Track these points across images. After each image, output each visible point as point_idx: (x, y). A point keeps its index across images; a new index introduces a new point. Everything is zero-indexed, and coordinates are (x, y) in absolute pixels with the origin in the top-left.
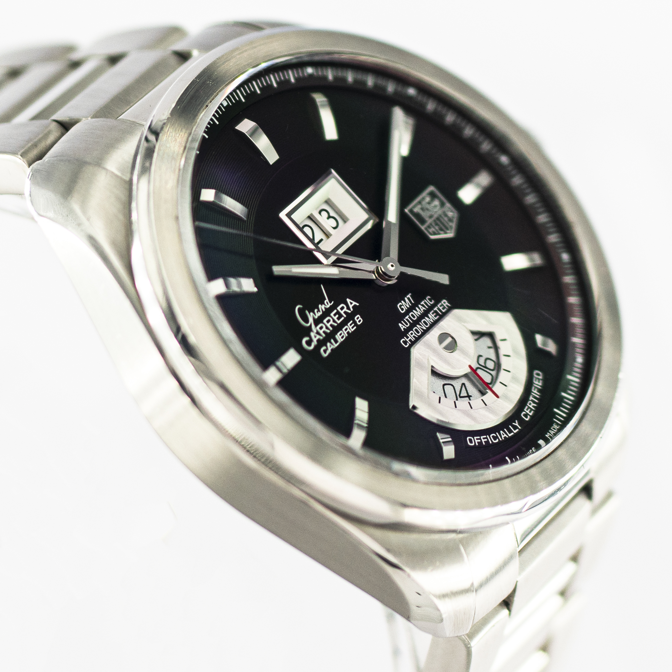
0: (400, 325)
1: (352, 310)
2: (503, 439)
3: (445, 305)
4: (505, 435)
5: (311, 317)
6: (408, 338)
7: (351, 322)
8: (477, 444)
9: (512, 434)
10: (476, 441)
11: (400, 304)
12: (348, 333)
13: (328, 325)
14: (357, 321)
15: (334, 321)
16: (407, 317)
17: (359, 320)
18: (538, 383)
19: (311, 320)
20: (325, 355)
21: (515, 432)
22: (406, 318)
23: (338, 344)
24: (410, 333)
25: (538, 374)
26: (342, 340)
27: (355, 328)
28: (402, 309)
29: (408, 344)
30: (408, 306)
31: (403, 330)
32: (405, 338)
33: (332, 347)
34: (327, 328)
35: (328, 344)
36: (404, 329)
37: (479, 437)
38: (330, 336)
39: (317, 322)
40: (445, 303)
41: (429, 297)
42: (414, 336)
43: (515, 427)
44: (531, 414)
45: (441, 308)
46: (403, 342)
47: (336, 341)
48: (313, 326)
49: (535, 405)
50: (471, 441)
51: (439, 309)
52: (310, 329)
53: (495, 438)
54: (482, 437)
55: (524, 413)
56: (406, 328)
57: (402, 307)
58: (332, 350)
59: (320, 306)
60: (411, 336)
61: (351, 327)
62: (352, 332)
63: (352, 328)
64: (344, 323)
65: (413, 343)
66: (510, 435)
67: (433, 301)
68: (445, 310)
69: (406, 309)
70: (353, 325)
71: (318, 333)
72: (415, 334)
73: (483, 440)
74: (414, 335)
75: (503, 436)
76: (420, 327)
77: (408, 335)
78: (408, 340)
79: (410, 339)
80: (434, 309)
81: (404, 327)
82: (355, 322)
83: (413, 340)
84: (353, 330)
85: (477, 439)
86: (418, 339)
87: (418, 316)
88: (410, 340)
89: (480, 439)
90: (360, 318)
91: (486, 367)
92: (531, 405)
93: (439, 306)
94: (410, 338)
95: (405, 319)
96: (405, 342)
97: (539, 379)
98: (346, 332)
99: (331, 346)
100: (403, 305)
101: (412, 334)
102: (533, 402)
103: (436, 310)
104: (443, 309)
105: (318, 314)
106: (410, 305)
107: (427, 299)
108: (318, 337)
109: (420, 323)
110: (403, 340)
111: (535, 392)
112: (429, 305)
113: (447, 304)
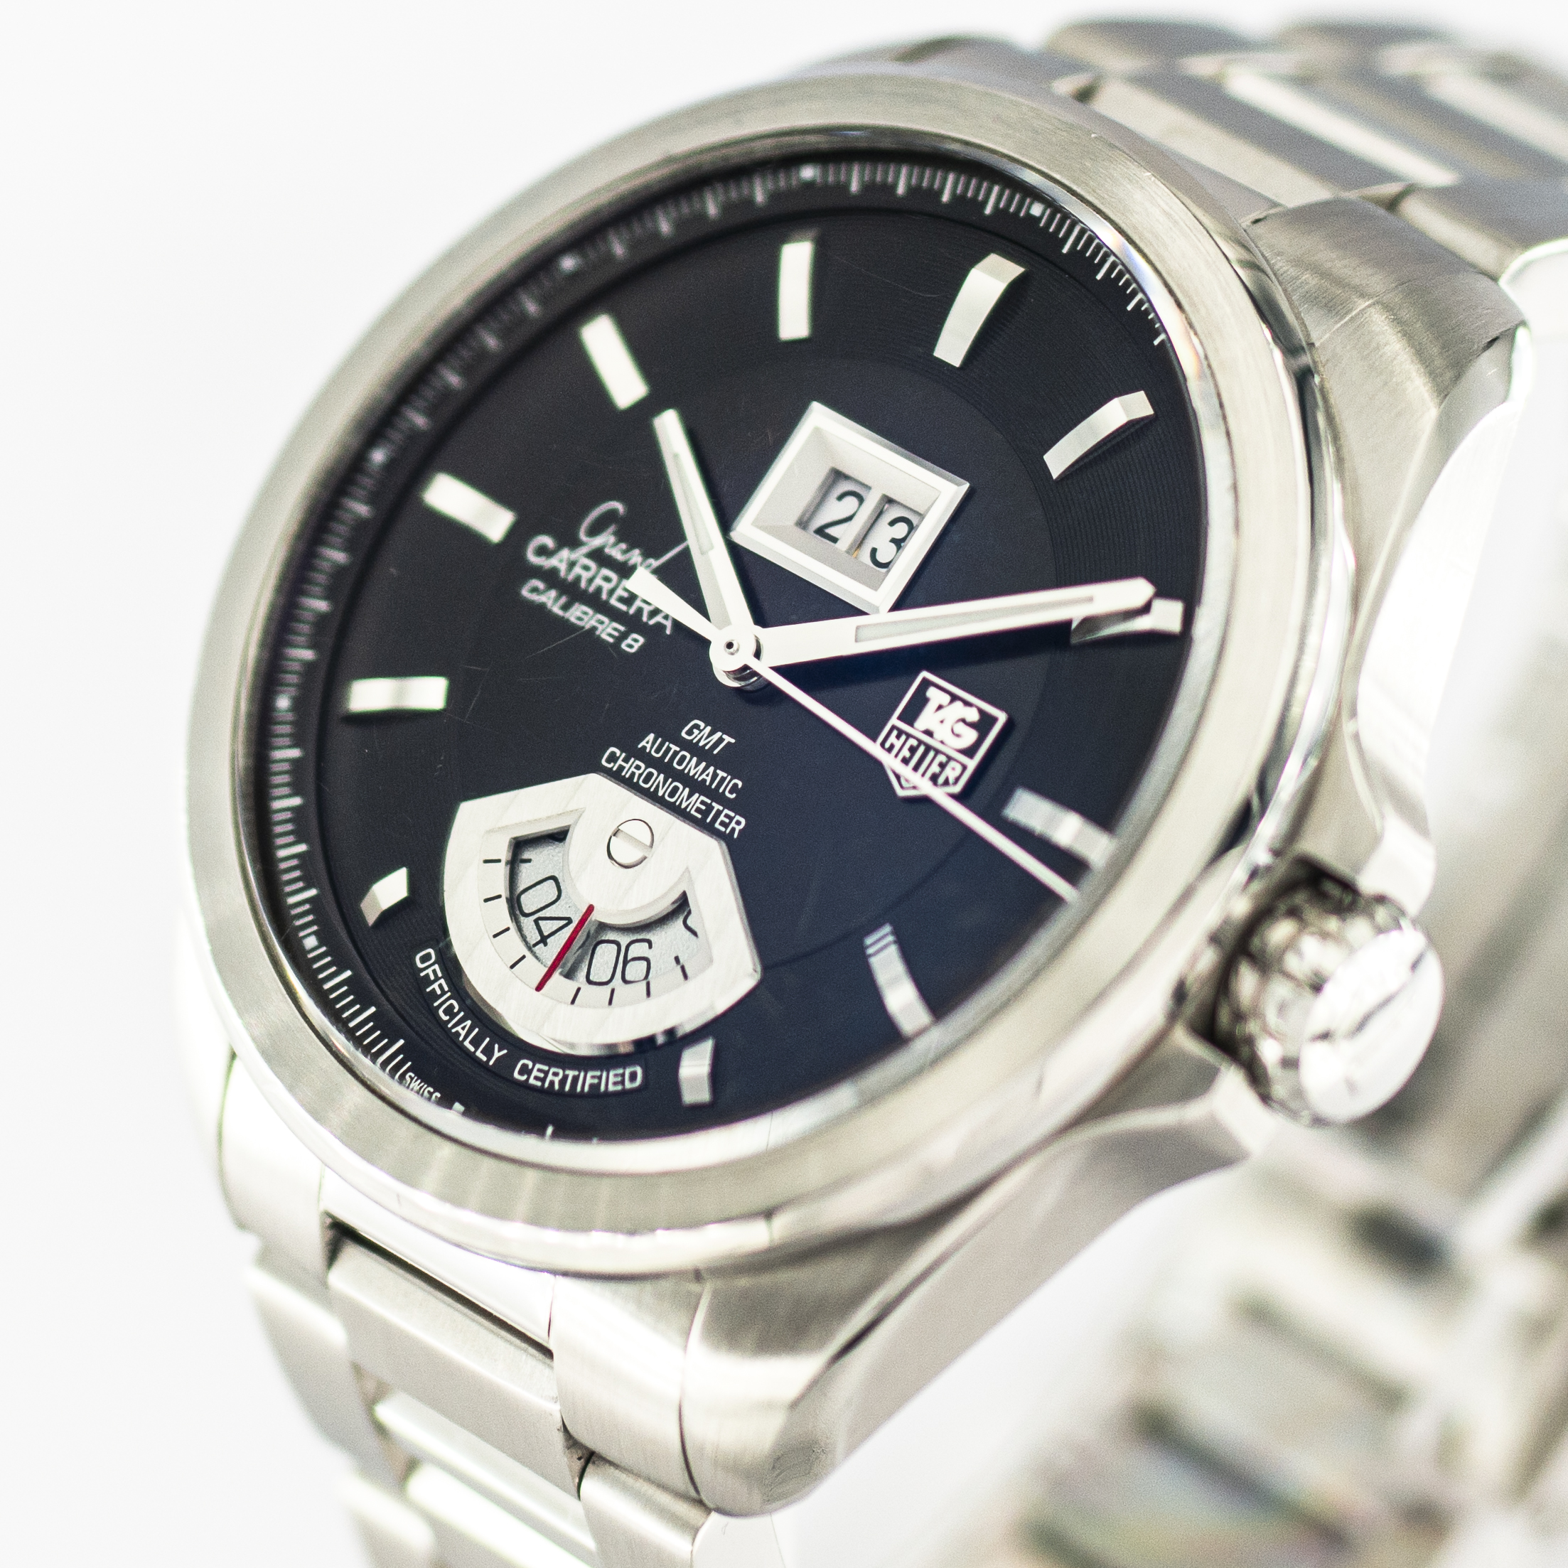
0: (651, 736)
1: (652, 622)
2: (454, 1030)
3: (733, 824)
4: (463, 1033)
5: (605, 539)
6: (626, 760)
7: (622, 628)
8: (422, 974)
9: (472, 1049)
10: (429, 971)
11: (702, 725)
12: (594, 629)
13: (598, 581)
14: (629, 641)
15: (611, 592)
16: (674, 748)
17: (633, 643)
18: (611, 1081)
19: (597, 542)
20: (525, 592)
21: (479, 1054)
22: (671, 745)
23: (560, 613)
24: (638, 762)
25: (633, 1077)
26: (573, 620)
27: (611, 640)
28: (690, 733)
29: (610, 766)
30: (701, 744)
31: (640, 746)
32: (624, 755)
33: (549, 604)
34: (591, 581)
35: (553, 593)
36: (644, 748)
37: (440, 974)
38: (573, 592)
39: (599, 556)
40: (739, 824)
41: (740, 784)
42: (633, 774)
44: (532, 1081)
45: (722, 818)
46: (613, 754)
47: (566, 607)
48: (584, 550)
49: (557, 1087)
50: (425, 958)
51: (719, 813)
52: (574, 543)
53: (449, 1011)
54: (442, 981)
55: (530, 1064)
56: (648, 751)
57: (696, 731)
58: (542, 606)
59: (637, 552)
60: (634, 768)
61: (610, 630)
62: (599, 637)
63: (610, 635)
64: (614, 615)
65: (616, 776)
66: (467, 1043)
67: (734, 796)
68: (723, 829)
69: (694, 741)
70: (616, 634)
71: (572, 565)
72: (640, 775)
73: (435, 986)
74: (638, 773)
75: (459, 1029)
76: (659, 782)
77: (632, 759)
78: (620, 762)
79: (624, 768)
80: (714, 804)
81: (649, 746)
82: (624, 636)
83: (623, 774)
84: (604, 636)
85: (434, 971)
86: (629, 784)
87: (686, 771)
88: (621, 768)
89: (437, 979)
90: (636, 646)
91: (626, 962)
92: (555, 1077)
93: (726, 811)
94: (627, 766)
95: (667, 743)
96: (613, 758)
97: (623, 1082)
98: (593, 623)
99: (550, 600)
100: (701, 731)
101: (638, 767)
102: (563, 1082)
103: (713, 808)
104: (722, 823)
105: (616, 553)
106: (707, 748)
107: (736, 781)
108: (563, 568)
109: (670, 780)
110: (618, 752)
111: (588, 1079)
112: (721, 790)
113: (738, 828)
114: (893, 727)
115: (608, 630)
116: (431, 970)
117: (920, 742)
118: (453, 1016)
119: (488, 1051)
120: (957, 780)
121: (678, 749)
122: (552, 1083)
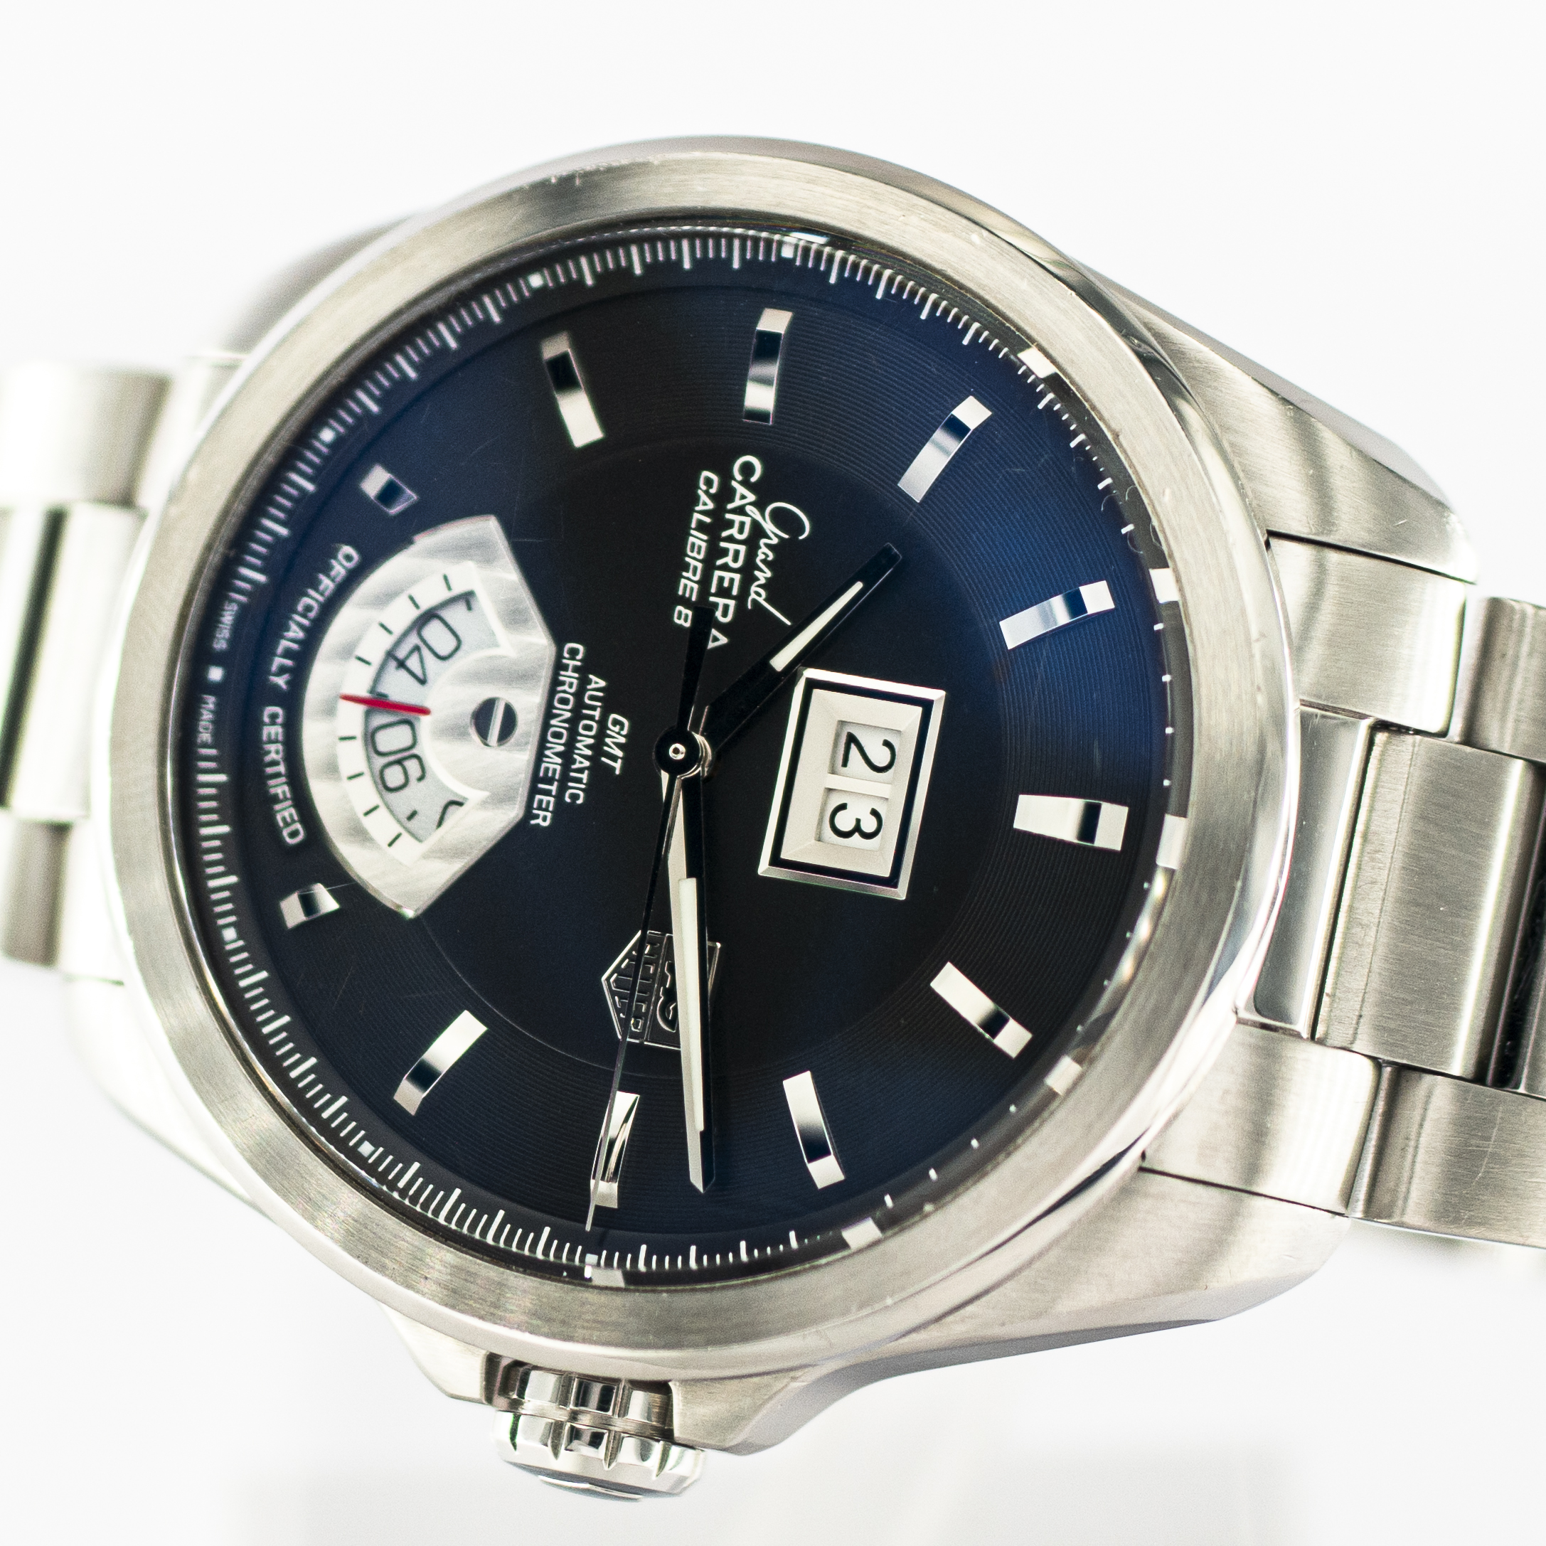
0: (602, 683)
1: (708, 626)
2: (291, 623)
3: (542, 814)
4: (291, 634)
5: (772, 532)
6: (576, 669)
7: (694, 598)
8: (333, 562)
9: (279, 651)
11: (625, 732)
12: (688, 567)
13: (732, 547)
14: (685, 611)
15: (725, 567)
16: (597, 714)
17: (683, 616)
18: (285, 812)
19: (769, 526)
20: (704, 475)
21: (277, 661)
22: (599, 709)
23: (693, 525)
24: (575, 682)
25: (294, 833)
26: (691, 539)
27: (680, 593)
28: (616, 722)
29: (566, 655)
30: (608, 740)
31: (591, 677)
32: (579, 664)
33: (700, 508)
34: (731, 539)
35: (711, 506)
36: (590, 682)
37: (337, 581)
38: (716, 526)
39: (758, 532)
40: (544, 820)
41: (580, 802)
42: (564, 683)
44: (266, 730)
45: (545, 798)
46: (577, 652)
47: (701, 527)
48: (758, 517)
49: (266, 758)
50: (348, 557)
51: (548, 793)
52: (760, 505)
53: (307, 609)
54: (332, 586)
55: (280, 720)
56: (588, 687)
57: (617, 729)
58: (696, 500)
59: (769, 574)
60: (570, 681)
62: (681, 577)
63: (686, 586)
64: (705, 582)
65: (558, 666)
66: (283, 643)
67: (568, 800)
68: (535, 805)
69: (608, 732)
70: (687, 595)
71: (741, 511)
72: (564, 692)
73: (326, 582)
74: (566, 687)
75: (294, 627)
76: (563, 715)
77: (576, 675)
78: (572, 663)
79: (567, 670)
80: (556, 783)
81: (593, 686)
82: (686, 602)
83: (562, 673)
84: (683, 581)
85: (339, 573)
86: (554, 684)
87: (579, 738)
88: (565, 668)
89: (333, 579)
90: (681, 622)
91: (399, 762)
92: (274, 752)
93: (552, 800)
94: (569, 673)
95: (599, 704)
96: (573, 654)
97: (287, 825)
98: (693, 563)
99: (704, 505)
100: (618, 733)
101: (571, 685)
102: (274, 763)
103: (552, 785)
105: (763, 553)
106: (606, 748)
107: (582, 794)
108: (737, 503)
109: (567, 725)
110: (579, 657)
111: (280, 788)
112: (570, 784)
113: (539, 821)
115: (688, 585)
116: (339, 569)
118: (304, 616)
119: (282, 670)
121: (597, 718)
122: (269, 752)
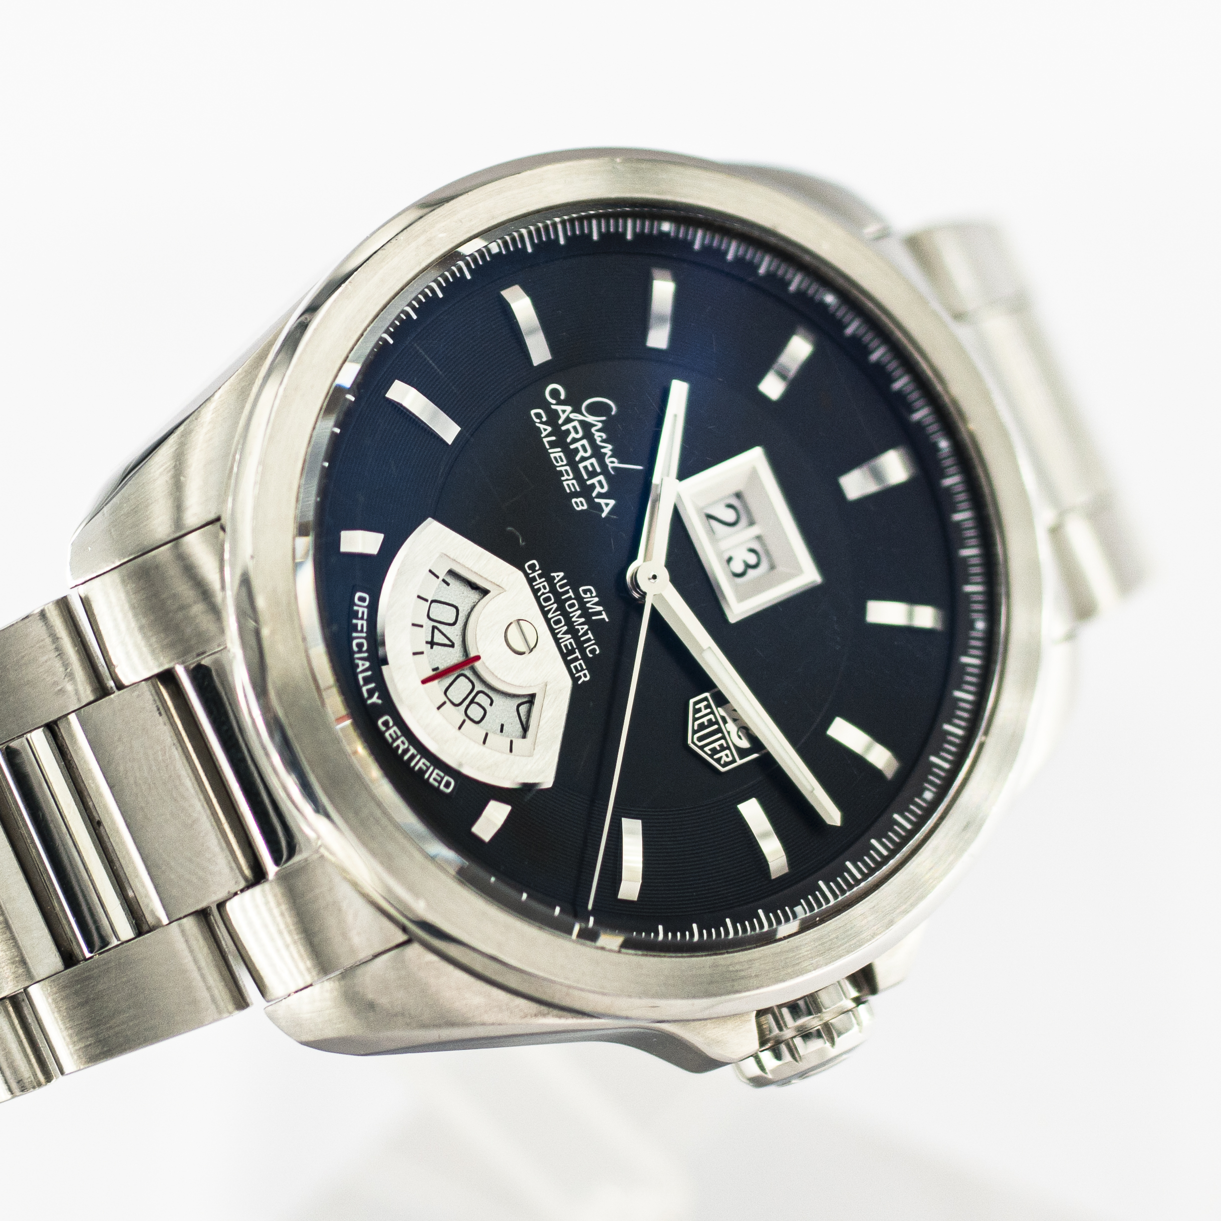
0: (562, 574)
1: (597, 500)
2: (356, 661)
3: (582, 674)
4: (361, 668)
5: (595, 421)
6: (540, 577)
7: (578, 489)
8: (355, 608)
9: (361, 682)
10: (360, 609)
11: (594, 594)
12: (562, 473)
13: (578, 445)
14: (578, 500)
15: (583, 459)
16: (571, 594)
17: (579, 504)
18: (433, 775)
19: (591, 419)
20: (532, 413)
21: (364, 689)
22: (570, 591)
23: (548, 447)
24: (546, 584)
25: (447, 785)
26: (552, 456)
27: (568, 491)
28: (585, 592)
29: (529, 571)
30: (588, 606)
31: (552, 574)
32: (540, 572)
33: (544, 434)
34: (575, 441)
35: (549, 429)
36: (554, 578)
37: (365, 618)
38: (561, 439)
39: (586, 426)
40: (585, 677)
41: (598, 652)
42: (540, 589)
43: (371, 693)
44: (387, 735)
45: (577, 663)
46: (534, 565)
47: (553, 445)
48: (581, 418)
49: (400, 751)
50: (362, 600)
51: (576, 659)
52: (577, 410)
53: (360, 646)
54: (365, 623)
55: (391, 724)
56: (555, 582)
57: (589, 595)
58: (539, 431)
59: (610, 447)
60: (540, 583)
61: (570, 483)
62: (561, 482)
63: (568, 485)
64: (578, 475)
65: (530, 581)
66: (360, 676)
67: (590, 656)
68: (574, 671)
69: (585, 600)
70: (573, 489)
71: (568, 420)
72: (544, 594)
73: (360, 622)
74: (543, 590)
75: (360, 663)
76: (552, 608)
77: (544, 579)
78: (535, 574)
79: (536, 580)
80: (577, 650)
81: (557, 579)
82: (576, 495)
83: (535, 583)
84: (565, 484)
85: (363, 613)
86: (535, 594)
87: (571, 615)
88: (534, 579)
89: (362, 619)
90: (581, 508)
92: (401, 744)
93: (581, 662)
94: (538, 581)
95: (568, 587)
96: (532, 568)
97: (440, 783)
98: (563, 469)
99: (545, 431)
100: (592, 597)
101: (544, 587)
102: (405, 752)
103: (575, 653)
104: (576, 667)
105: (598, 436)
106: (590, 611)
107: (596, 647)
108: (563, 417)
109: (559, 612)
110: (538, 567)
111: (420, 763)
112: (585, 645)
113: (583, 679)
114: (706, 699)
116: (362, 609)
117: (717, 723)
118: (360, 651)
120: (726, 764)
121: (573, 597)
122: (398, 747)
